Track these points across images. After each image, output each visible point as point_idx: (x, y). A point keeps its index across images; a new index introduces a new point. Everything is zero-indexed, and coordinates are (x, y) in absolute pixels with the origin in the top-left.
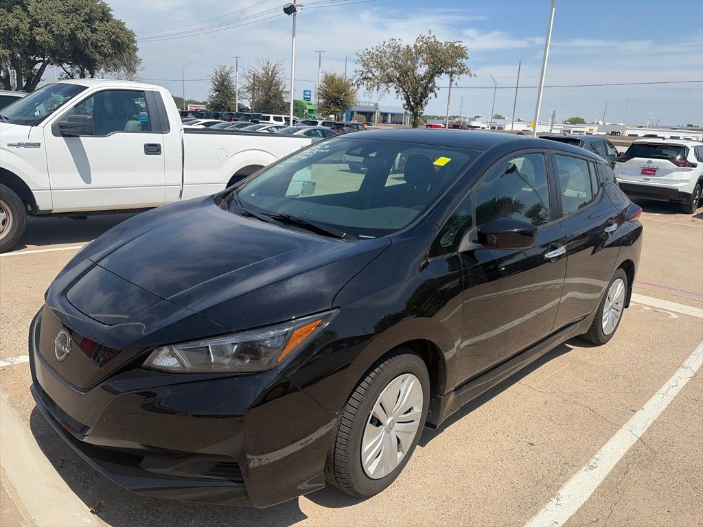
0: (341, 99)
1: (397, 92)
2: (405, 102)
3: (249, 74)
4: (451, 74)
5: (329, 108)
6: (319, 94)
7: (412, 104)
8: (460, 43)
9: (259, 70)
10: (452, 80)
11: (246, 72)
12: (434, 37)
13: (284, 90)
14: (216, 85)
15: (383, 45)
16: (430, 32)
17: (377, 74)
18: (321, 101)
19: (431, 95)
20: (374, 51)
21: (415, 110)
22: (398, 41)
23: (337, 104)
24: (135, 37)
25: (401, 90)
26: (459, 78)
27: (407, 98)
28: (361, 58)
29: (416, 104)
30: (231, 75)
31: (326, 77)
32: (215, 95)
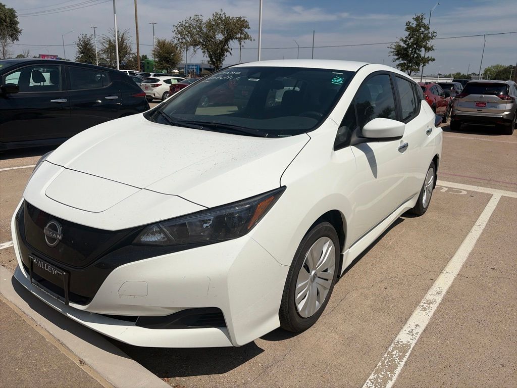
0: (171, 58)
1: (203, 52)
2: (209, 59)
3: (104, 41)
4: (240, 39)
5: (162, 64)
6: (154, 54)
7: (214, 60)
8: (245, 18)
9: (111, 38)
10: (240, 44)
11: (101, 38)
12: (224, 13)
13: (131, 52)
14: (80, 48)
15: (190, 19)
16: (222, 10)
17: (188, 39)
18: (157, 59)
19: (227, 54)
20: (184, 24)
21: (216, 65)
22: (200, 16)
23: (168, 62)
24: (16, 14)
25: (206, 51)
26: (244, 42)
27: (210, 56)
28: (177, 28)
29: (217, 60)
30: (92, 41)
31: (159, 42)
32: (80, 56)
